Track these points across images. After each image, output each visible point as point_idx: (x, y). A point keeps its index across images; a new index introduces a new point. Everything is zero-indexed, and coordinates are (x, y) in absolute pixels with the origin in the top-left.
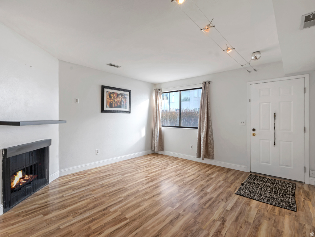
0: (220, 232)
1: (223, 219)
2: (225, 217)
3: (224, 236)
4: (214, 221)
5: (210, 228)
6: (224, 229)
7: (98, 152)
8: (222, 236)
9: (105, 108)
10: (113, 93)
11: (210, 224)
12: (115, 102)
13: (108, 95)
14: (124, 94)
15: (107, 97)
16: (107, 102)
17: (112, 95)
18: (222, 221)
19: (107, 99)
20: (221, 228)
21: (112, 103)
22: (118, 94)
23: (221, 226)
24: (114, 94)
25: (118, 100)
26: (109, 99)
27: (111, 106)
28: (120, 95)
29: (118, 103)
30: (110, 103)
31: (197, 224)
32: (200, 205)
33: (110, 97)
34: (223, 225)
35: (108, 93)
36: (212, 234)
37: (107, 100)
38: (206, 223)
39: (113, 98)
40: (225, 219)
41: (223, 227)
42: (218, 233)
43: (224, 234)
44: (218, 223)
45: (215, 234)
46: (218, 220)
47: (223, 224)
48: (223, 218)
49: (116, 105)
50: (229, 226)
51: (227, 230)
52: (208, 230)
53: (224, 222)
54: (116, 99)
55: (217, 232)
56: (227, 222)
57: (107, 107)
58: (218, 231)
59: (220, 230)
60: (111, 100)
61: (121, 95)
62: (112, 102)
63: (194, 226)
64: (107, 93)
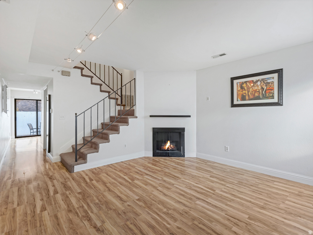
0: (88, 221)
1: (101, 230)
2: (102, 233)
3: (83, 221)
4: (103, 222)
5: (97, 215)
6: (89, 225)
7: (227, 150)
8: (84, 220)
9: (235, 102)
10: (246, 82)
11: (102, 217)
12: (249, 93)
13: (238, 86)
14: (265, 79)
15: (237, 89)
16: (238, 95)
17: (244, 85)
18: (99, 228)
19: (238, 91)
20: (91, 223)
21: (245, 95)
22: (254, 81)
23: (94, 224)
24: (248, 83)
25: (254, 89)
26: (241, 90)
27: (243, 98)
28: (258, 82)
29: (255, 93)
30: (243, 95)
31: (107, 209)
32: (135, 220)
33: (242, 88)
34: (93, 226)
35: (239, 84)
36: (90, 215)
37: (237, 93)
38: (105, 215)
39: (246, 88)
40: (100, 232)
41: (92, 225)
42: (88, 219)
43: (84, 222)
44: (99, 224)
45: (89, 217)
46: (102, 225)
47: (95, 227)
48: (103, 231)
49: (251, 97)
50: (89, 230)
51: (87, 226)
52: (96, 214)
53: (97, 229)
54: (251, 89)
55: (90, 218)
56: (96, 232)
57: (237, 101)
58: (90, 220)
59: (91, 222)
60: (244, 92)
61: (261, 81)
62: (245, 93)
63: (106, 207)
64: (237, 84)
